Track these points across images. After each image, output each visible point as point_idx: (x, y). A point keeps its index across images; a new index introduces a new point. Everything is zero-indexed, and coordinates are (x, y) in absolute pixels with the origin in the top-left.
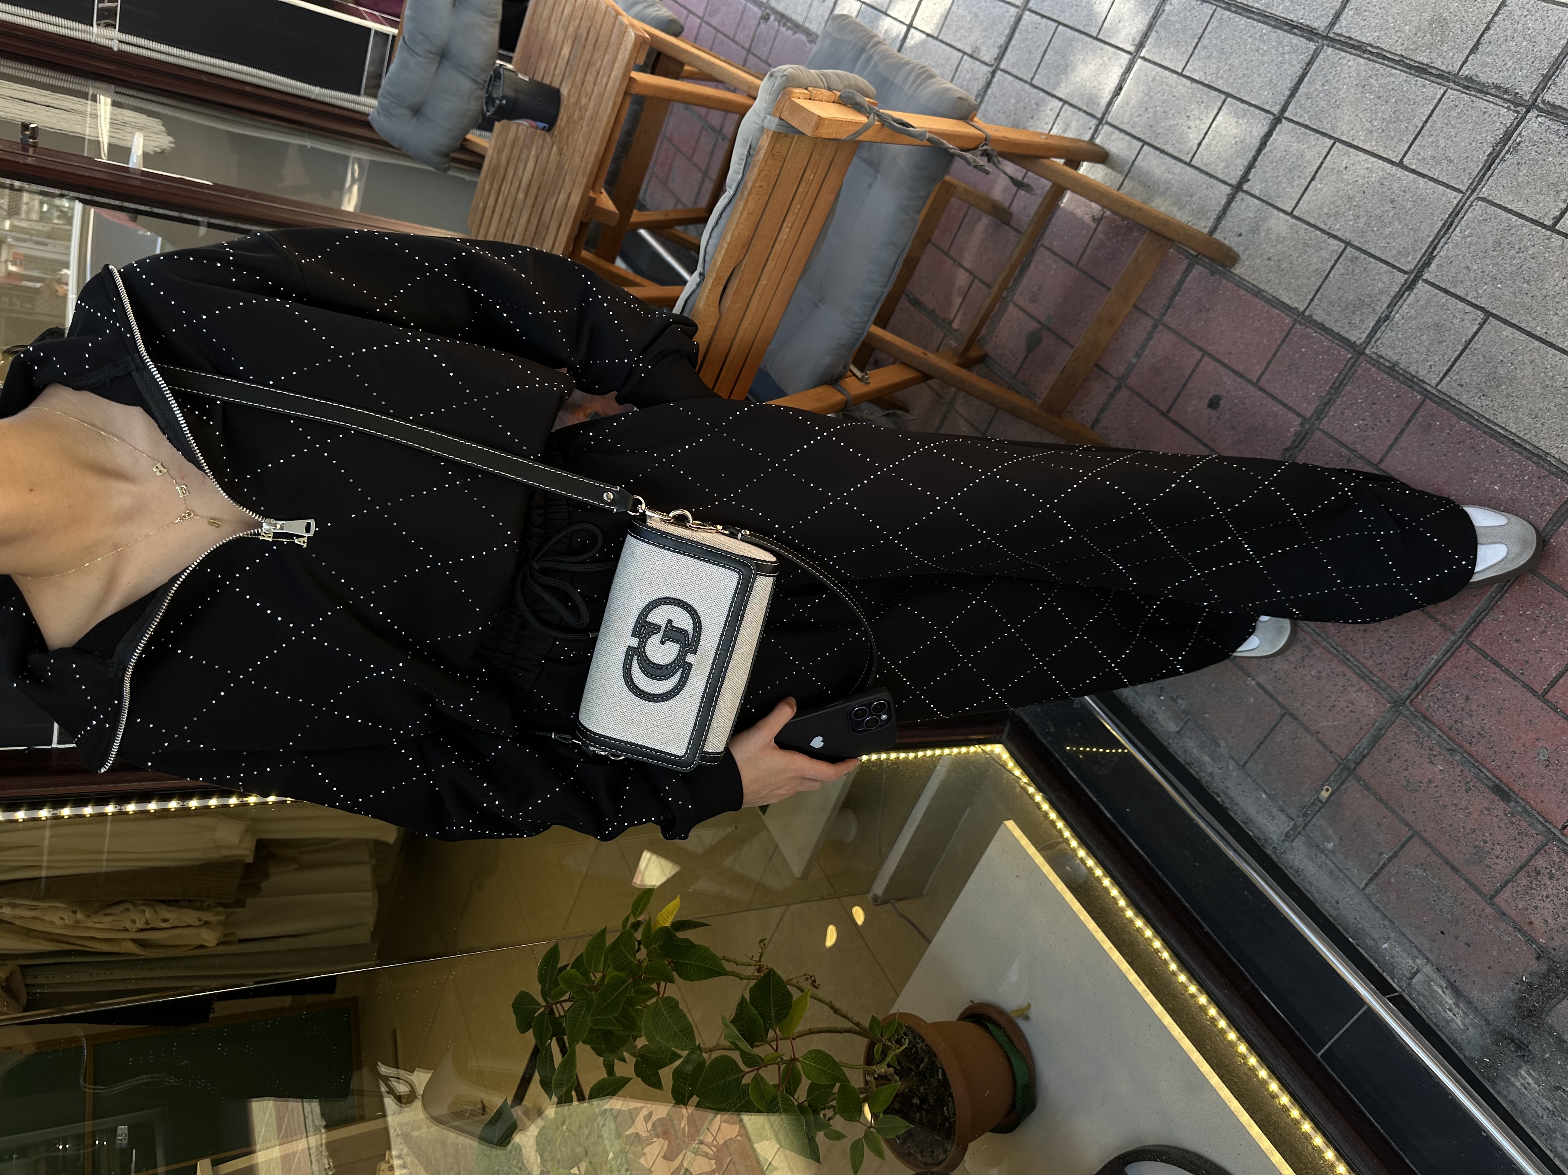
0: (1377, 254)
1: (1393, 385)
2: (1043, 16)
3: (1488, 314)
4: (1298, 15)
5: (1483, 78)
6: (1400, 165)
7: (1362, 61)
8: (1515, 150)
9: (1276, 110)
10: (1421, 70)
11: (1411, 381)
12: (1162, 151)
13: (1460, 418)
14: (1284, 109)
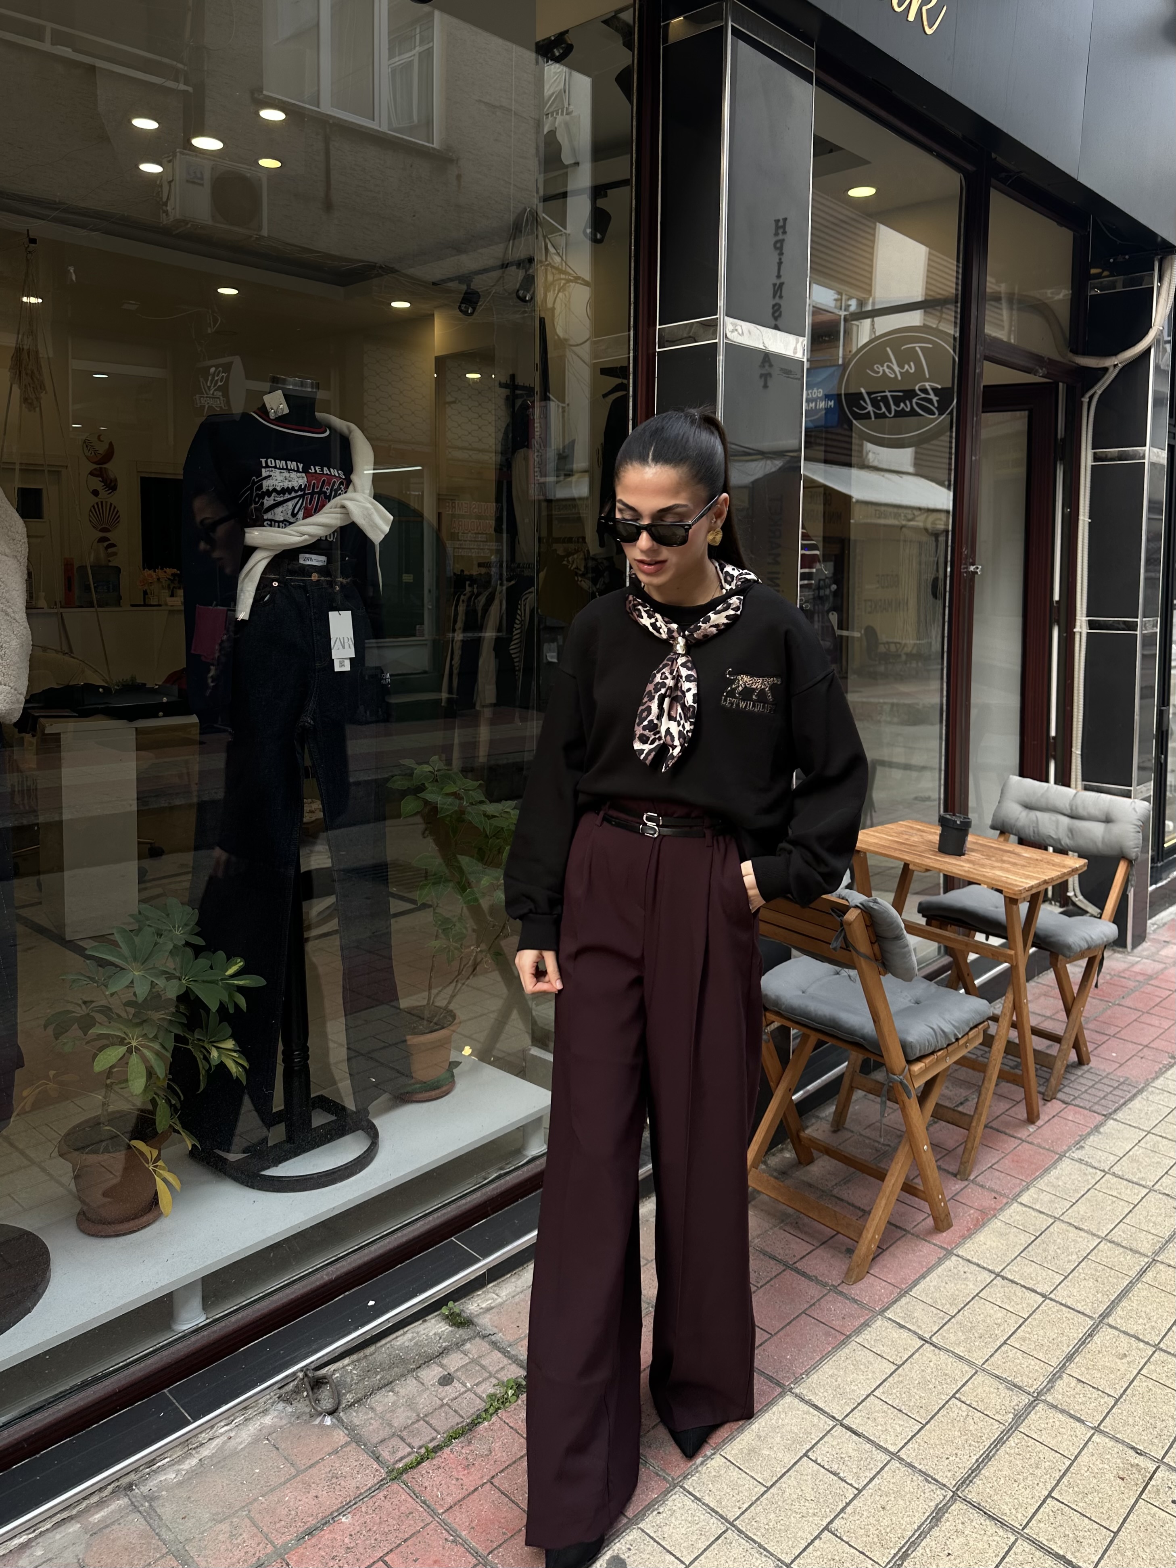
0: (945, 1328)
1: (857, 1324)
2: (1143, 1198)
3: (899, 1367)
4: (1119, 1311)
5: (1059, 1382)
6: (1005, 1343)
7: (1081, 1335)
8: (1008, 1389)
9: (1052, 1296)
10: (1070, 1358)
11: (858, 1331)
12: (1030, 1245)
13: (833, 1348)
14: (1051, 1299)
